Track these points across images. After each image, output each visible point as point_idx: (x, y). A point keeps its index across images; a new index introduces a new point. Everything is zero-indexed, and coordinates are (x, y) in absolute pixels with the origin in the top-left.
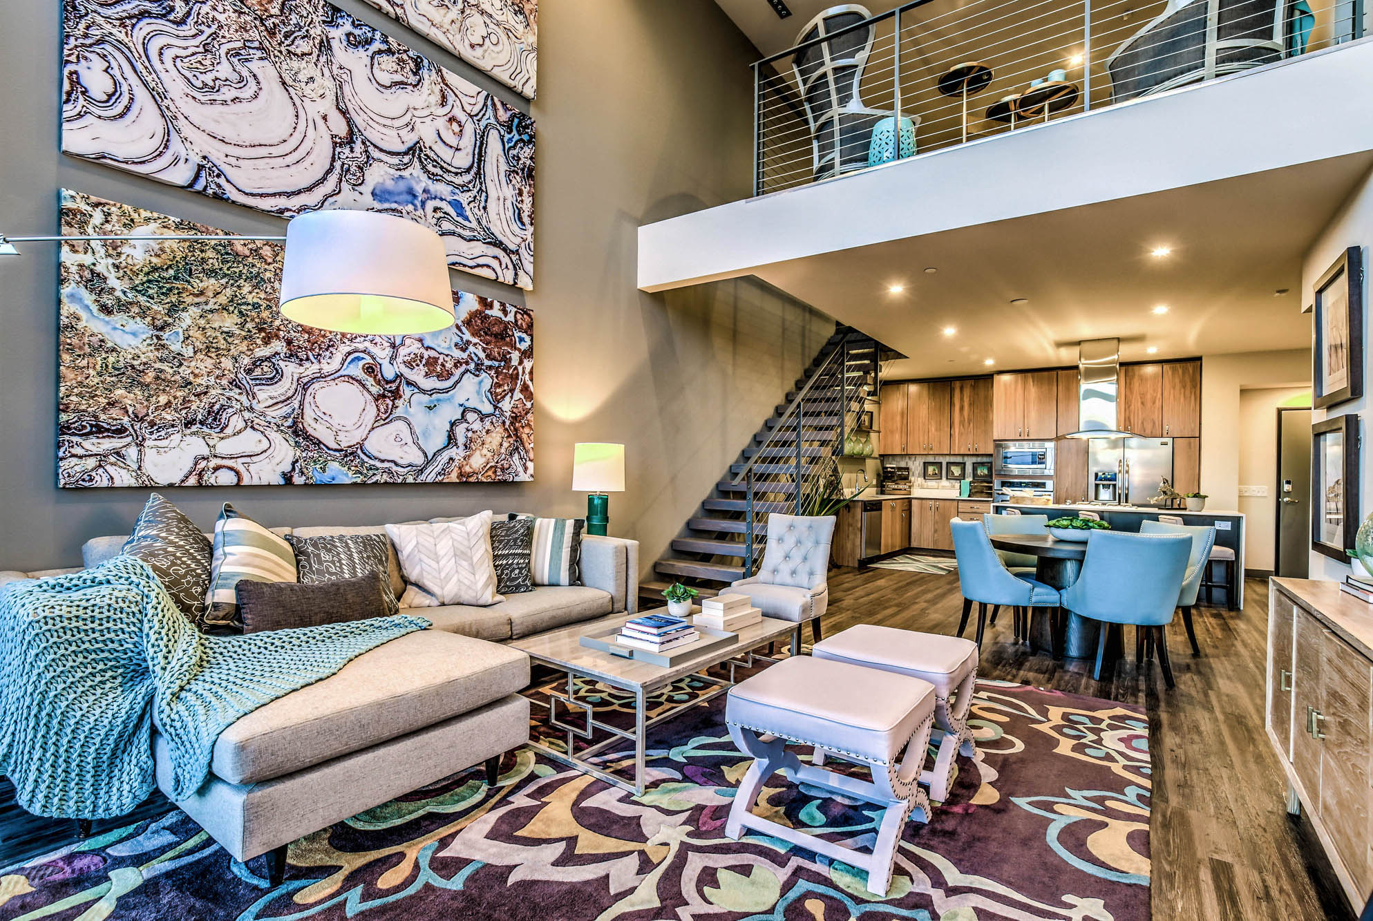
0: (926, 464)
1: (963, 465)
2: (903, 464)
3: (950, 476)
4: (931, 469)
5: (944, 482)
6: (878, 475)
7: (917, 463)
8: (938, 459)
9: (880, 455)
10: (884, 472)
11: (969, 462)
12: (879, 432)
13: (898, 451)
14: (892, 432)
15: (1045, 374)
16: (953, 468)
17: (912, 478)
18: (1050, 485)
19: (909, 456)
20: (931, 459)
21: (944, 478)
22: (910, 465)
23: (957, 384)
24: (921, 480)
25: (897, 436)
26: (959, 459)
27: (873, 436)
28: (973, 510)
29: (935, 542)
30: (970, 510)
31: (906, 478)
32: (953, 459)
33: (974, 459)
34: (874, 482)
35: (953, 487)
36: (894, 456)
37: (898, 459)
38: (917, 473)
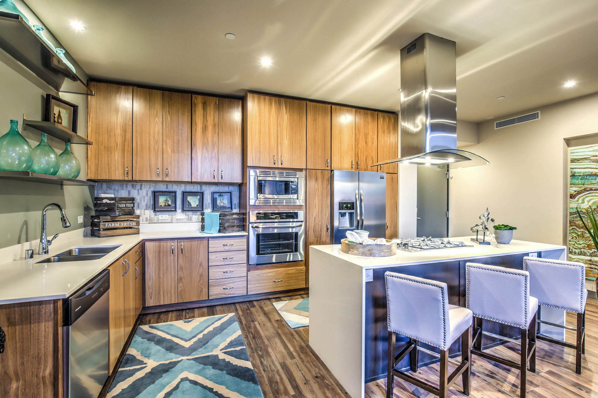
0: (155, 195)
1: (202, 194)
2: (123, 194)
3: (186, 208)
4: (162, 200)
5: (179, 215)
6: (87, 209)
7: (144, 192)
8: (174, 188)
9: (89, 180)
10: (95, 205)
11: (208, 192)
12: (87, 143)
13: (118, 175)
14: (109, 149)
15: (297, 101)
16: (190, 198)
17: (137, 212)
18: (301, 215)
19: (133, 182)
20: (162, 187)
21: (179, 210)
22: (134, 193)
23: (199, 100)
24: (149, 213)
25: (117, 156)
26: (196, 188)
27: (77, 149)
28: (227, 248)
29: (180, 294)
30: (222, 249)
31: (131, 213)
32: (190, 188)
33: (214, 189)
34: (81, 220)
35: (190, 220)
36: (110, 182)
37: (116, 186)
38: (143, 204)
